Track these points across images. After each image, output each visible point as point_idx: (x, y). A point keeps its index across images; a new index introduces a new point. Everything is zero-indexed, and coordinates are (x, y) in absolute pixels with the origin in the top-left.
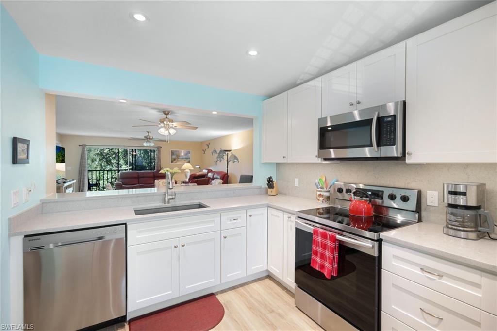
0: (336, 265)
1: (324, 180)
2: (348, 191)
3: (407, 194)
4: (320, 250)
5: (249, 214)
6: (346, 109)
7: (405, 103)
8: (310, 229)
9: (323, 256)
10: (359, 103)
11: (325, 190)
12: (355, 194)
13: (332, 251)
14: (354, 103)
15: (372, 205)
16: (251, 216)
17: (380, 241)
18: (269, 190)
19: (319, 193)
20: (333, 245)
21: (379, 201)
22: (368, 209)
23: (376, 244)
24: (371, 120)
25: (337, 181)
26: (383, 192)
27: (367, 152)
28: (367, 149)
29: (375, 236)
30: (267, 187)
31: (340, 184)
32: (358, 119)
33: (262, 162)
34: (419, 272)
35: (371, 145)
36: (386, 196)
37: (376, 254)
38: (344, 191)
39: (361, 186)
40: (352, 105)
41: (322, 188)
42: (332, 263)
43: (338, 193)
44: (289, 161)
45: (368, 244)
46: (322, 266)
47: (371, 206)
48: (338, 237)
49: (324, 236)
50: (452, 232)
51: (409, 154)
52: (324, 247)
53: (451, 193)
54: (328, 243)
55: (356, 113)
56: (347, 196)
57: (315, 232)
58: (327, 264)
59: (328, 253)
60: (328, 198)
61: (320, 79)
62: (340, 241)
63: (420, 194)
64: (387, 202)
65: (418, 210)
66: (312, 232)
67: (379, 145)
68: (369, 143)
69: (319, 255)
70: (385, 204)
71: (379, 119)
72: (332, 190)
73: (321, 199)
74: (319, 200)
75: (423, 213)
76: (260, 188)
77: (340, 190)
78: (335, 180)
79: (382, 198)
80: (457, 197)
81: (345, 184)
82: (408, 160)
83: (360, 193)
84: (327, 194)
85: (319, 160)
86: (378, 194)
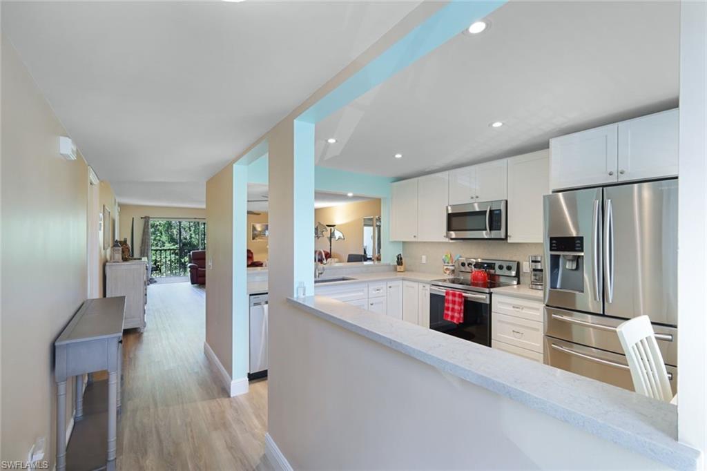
0: (462, 315)
1: (449, 256)
2: (469, 264)
3: (511, 265)
4: (451, 306)
5: (389, 285)
6: (468, 201)
7: (507, 201)
8: (442, 292)
9: (453, 310)
10: (477, 197)
11: (451, 264)
12: (475, 266)
13: (460, 304)
14: (474, 196)
15: (488, 274)
16: (390, 287)
17: (490, 294)
18: (398, 267)
19: (445, 267)
20: (460, 300)
21: (492, 271)
22: (485, 277)
23: (488, 295)
24: (486, 211)
25: (461, 257)
26: (495, 264)
27: (484, 234)
28: (484, 232)
29: (487, 290)
30: (396, 264)
31: (463, 260)
32: (477, 210)
33: (391, 240)
34: (512, 309)
35: (486, 230)
36: (497, 267)
37: (488, 302)
38: (466, 264)
39: (480, 260)
40: (472, 198)
41: (448, 263)
42: (459, 313)
43: (462, 267)
44: (419, 240)
45: (483, 296)
46: (453, 317)
47: (486, 274)
48: (464, 294)
49: (454, 295)
50: (534, 287)
51: (510, 237)
52: (454, 302)
53: (533, 261)
54: (457, 299)
55: (476, 205)
56: (468, 269)
57: (447, 293)
58: (456, 315)
59: (457, 307)
60: (453, 271)
61: (447, 173)
62: (465, 297)
63: (518, 264)
64: (498, 272)
65: (518, 275)
66: (444, 295)
67: (491, 230)
68: (484, 228)
69: (450, 309)
70: (497, 273)
71: (491, 211)
72: (456, 265)
73: (448, 272)
74: (446, 273)
75: (521, 278)
76: (389, 265)
77: (463, 264)
78: (458, 256)
79: (494, 269)
80: (537, 264)
81: (467, 259)
82: (509, 241)
83: (477, 265)
84: (453, 268)
85: (447, 240)
86: (491, 266)
